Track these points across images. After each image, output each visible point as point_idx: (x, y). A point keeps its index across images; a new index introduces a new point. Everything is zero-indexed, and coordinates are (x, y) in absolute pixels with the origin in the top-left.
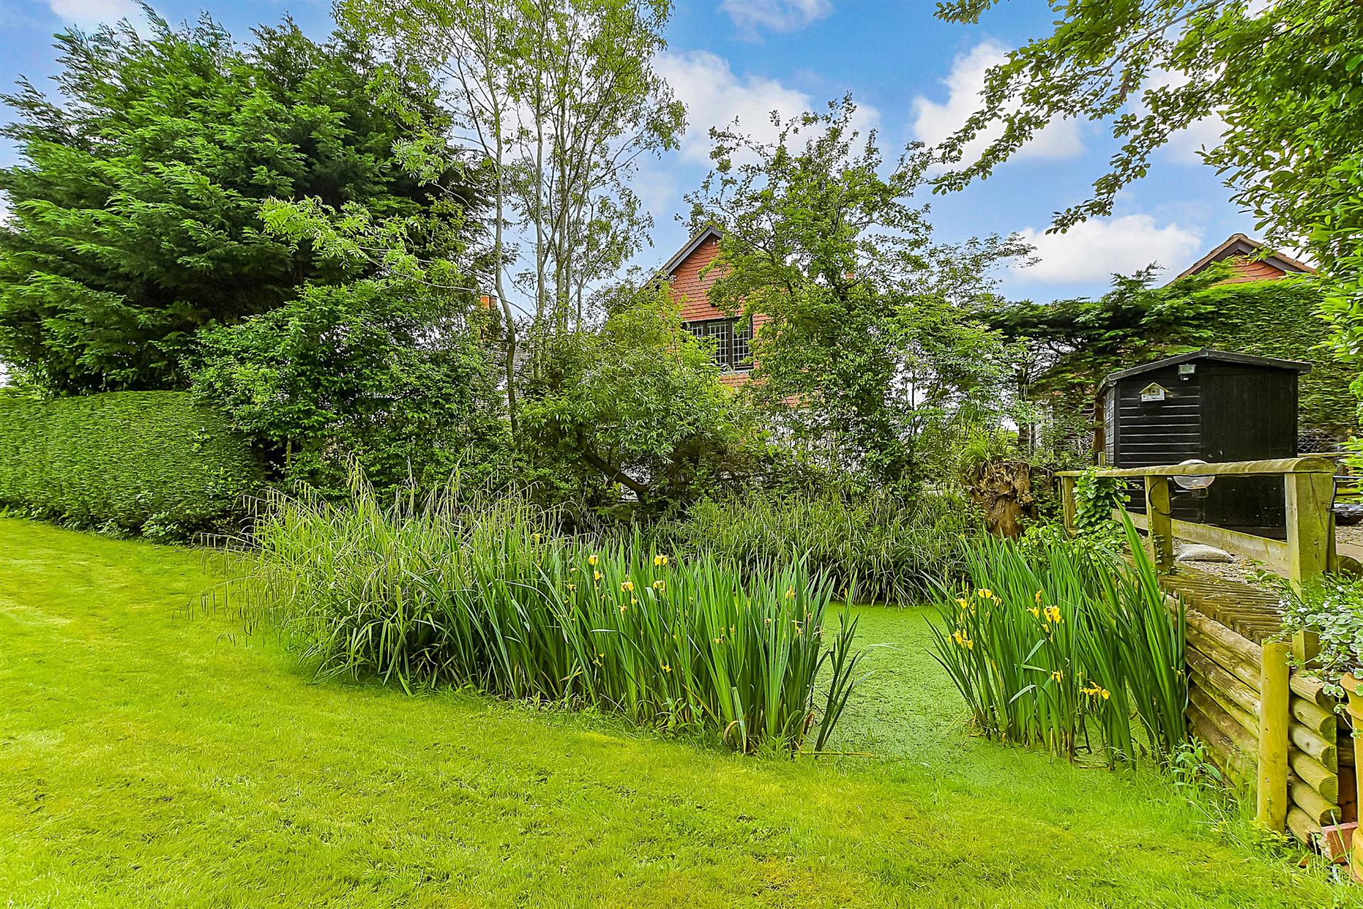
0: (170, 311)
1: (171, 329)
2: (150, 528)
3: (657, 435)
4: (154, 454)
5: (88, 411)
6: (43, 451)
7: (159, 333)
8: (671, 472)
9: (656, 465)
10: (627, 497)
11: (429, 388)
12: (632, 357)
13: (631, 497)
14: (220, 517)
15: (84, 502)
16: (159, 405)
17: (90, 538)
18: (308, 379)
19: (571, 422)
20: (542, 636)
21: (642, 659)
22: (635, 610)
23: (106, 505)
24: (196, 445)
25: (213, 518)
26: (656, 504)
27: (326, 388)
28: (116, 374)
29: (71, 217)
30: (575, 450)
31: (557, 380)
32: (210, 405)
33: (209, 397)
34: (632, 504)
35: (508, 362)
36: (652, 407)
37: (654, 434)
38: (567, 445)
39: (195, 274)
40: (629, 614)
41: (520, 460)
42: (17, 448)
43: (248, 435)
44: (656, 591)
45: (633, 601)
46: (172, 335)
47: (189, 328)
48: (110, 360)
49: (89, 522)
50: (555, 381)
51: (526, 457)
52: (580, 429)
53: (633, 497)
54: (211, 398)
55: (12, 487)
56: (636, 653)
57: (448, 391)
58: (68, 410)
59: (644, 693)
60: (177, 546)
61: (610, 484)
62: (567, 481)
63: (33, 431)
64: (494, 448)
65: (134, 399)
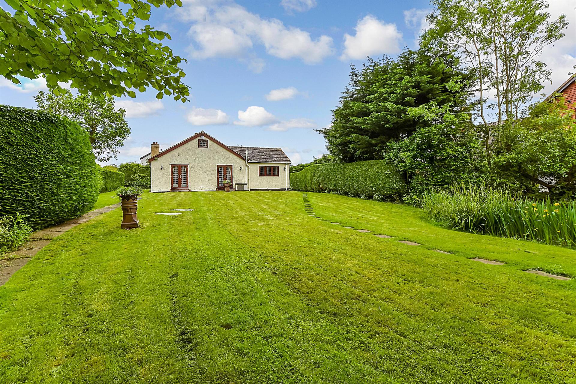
0: (379, 139)
1: (379, 144)
2: (375, 197)
3: (559, 165)
4: (376, 177)
5: (356, 166)
6: (344, 177)
7: (376, 145)
8: (567, 180)
9: (559, 177)
10: (543, 190)
11: (459, 154)
12: (546, 136)
13: (545, 190)
14: (394, 194)
15: (356, 190)
16: (376, 164)
17: (357, 199)
18: (420, 154)
19: (516, 162)
20: (516, 223)
21: (550, 229)
22: (548, 217)
23: (363, 190)
24: (387, 175)
25: (392, 194)
26: (559, 193)
27: (425, 157)
28: (364, 156)
29: (361, 120)
30: (518, 172)
31: (509, 147)
32: (390, 163)
33: (390, 161)
34: (546, 194)
35: (486, 142)
36: (556, 154)
37: (558, 165)
38: (514, 171)
39: (388, 129)
40: (546, 217)
41: (494, 176)
42: (336, 176)
43: (401, 171)
44: (555, 213)
45: (548, 214)
46: (380, 145)
47: (383, 142)
48: (363, 153)
49: (357, 195)
50: (508, 148)
51: (496, 175)
52: (519, 165)
53: (546, 190)
54: (391, 162)
55: (335, 186)
56: (548, 228)
57: (466, 155)
58: (350, 166)
59: (551, 238)
60: (382, 202)
61: (533, 184)
62: (514, 184)
63: (340, 172)
64: (482, 172)
65: (369, 163)
